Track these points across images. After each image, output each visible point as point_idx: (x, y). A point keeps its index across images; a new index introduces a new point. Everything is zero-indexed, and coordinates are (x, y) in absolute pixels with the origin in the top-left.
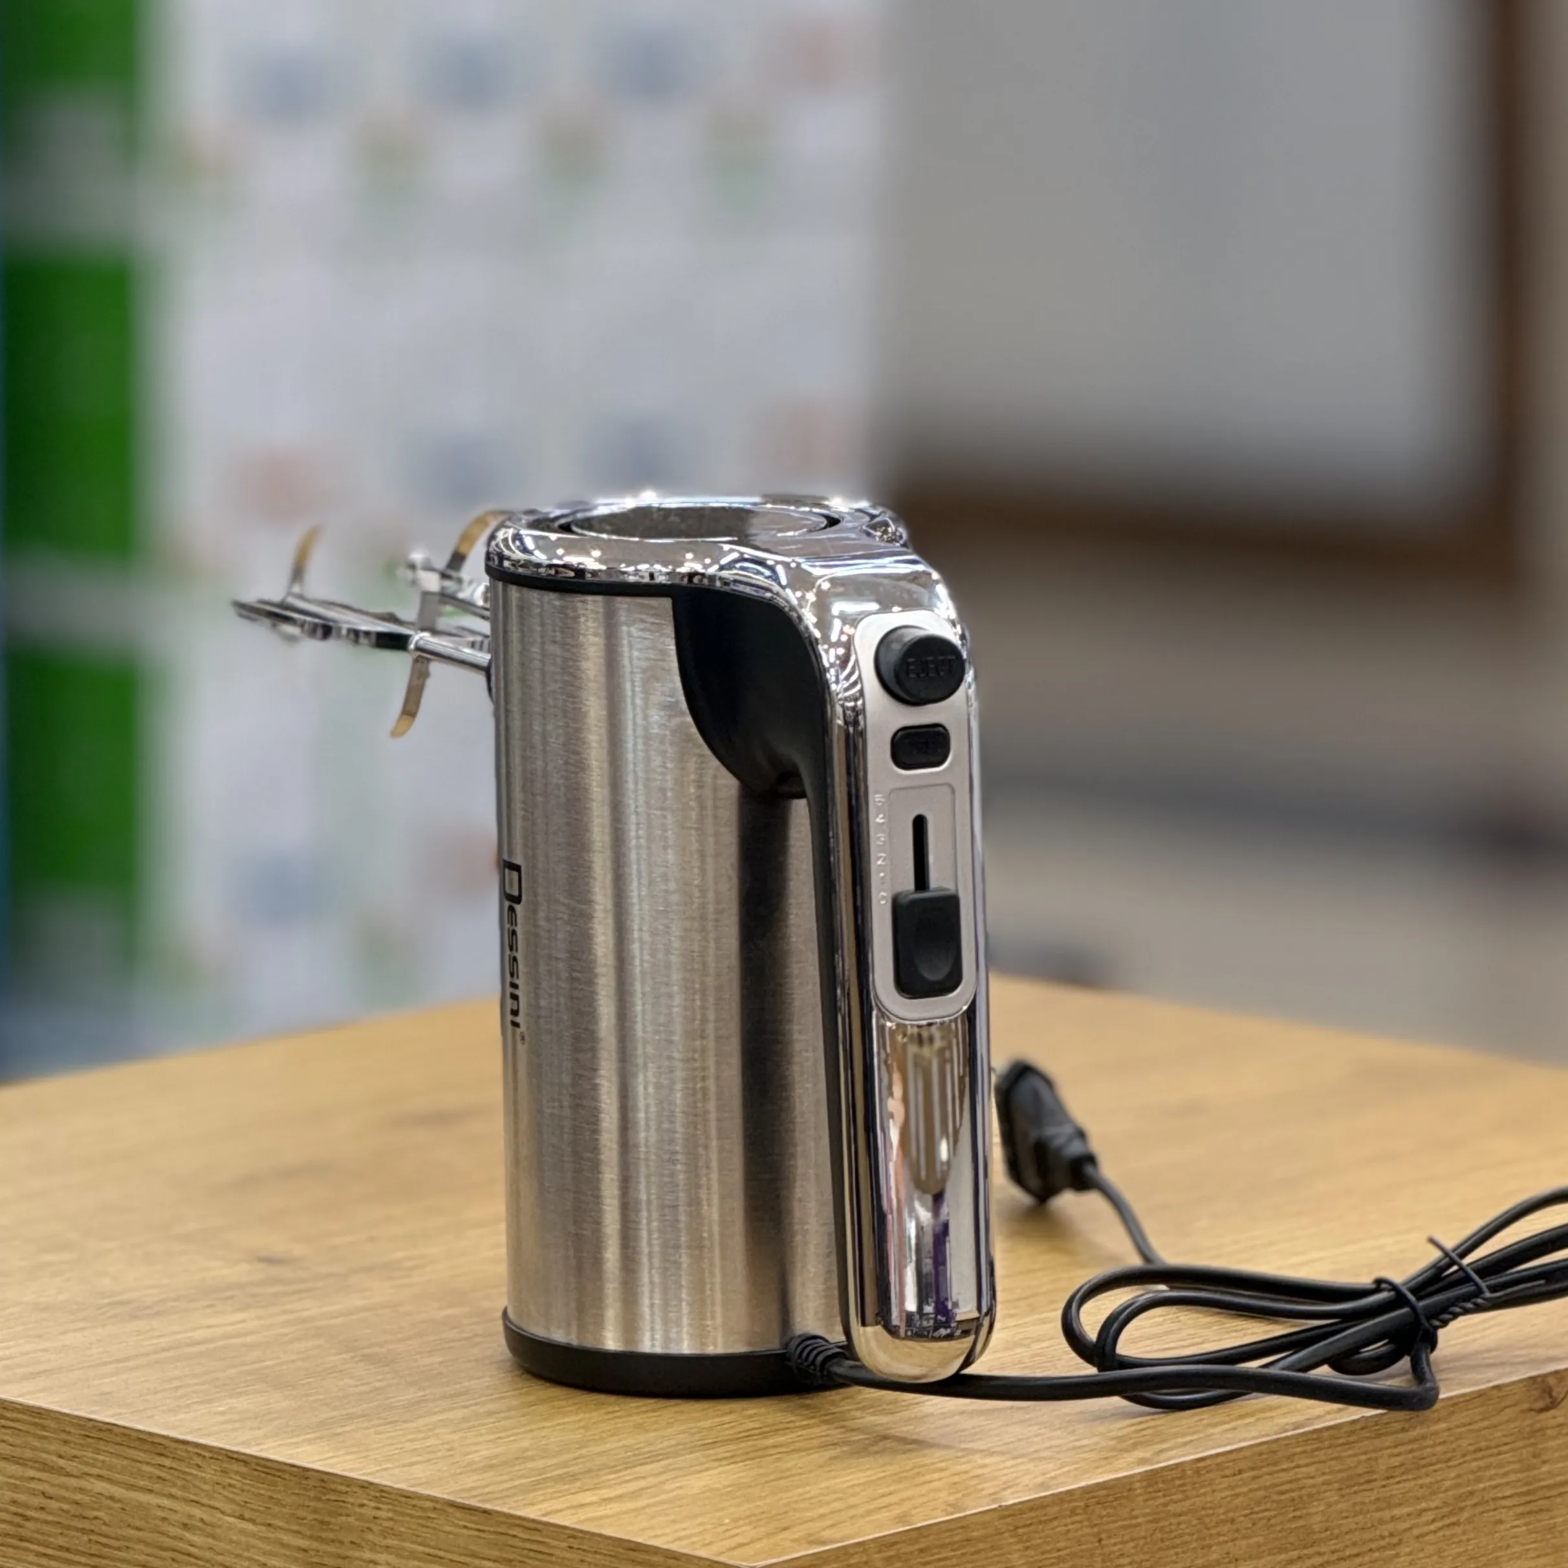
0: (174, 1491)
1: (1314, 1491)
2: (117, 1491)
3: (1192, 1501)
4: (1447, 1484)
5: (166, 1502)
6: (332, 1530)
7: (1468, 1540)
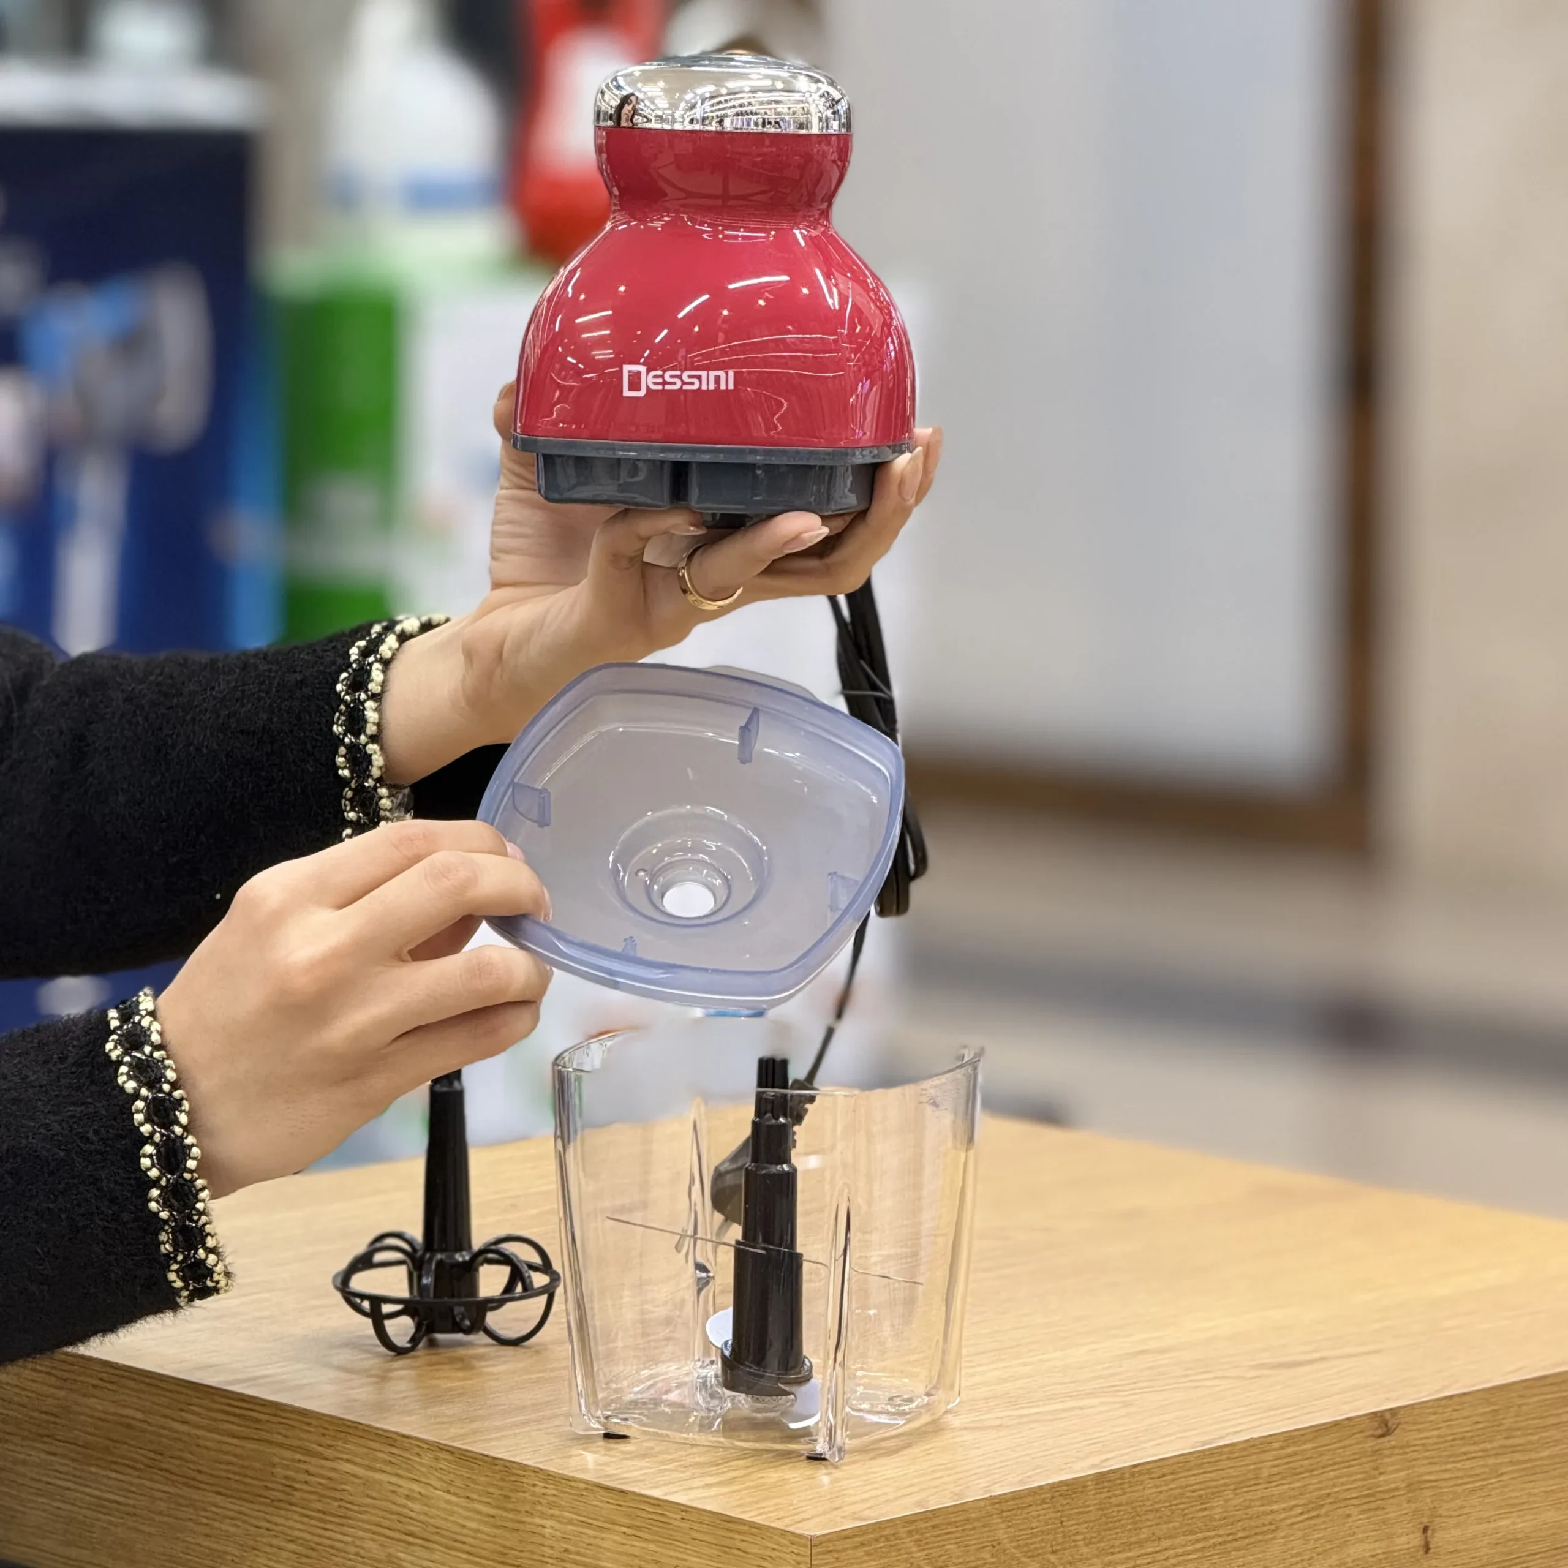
0: (400, 1472)
4: (1311, 1487)
5: (394, 1480)
6: (513, 1502)
7: (1326, 1529)
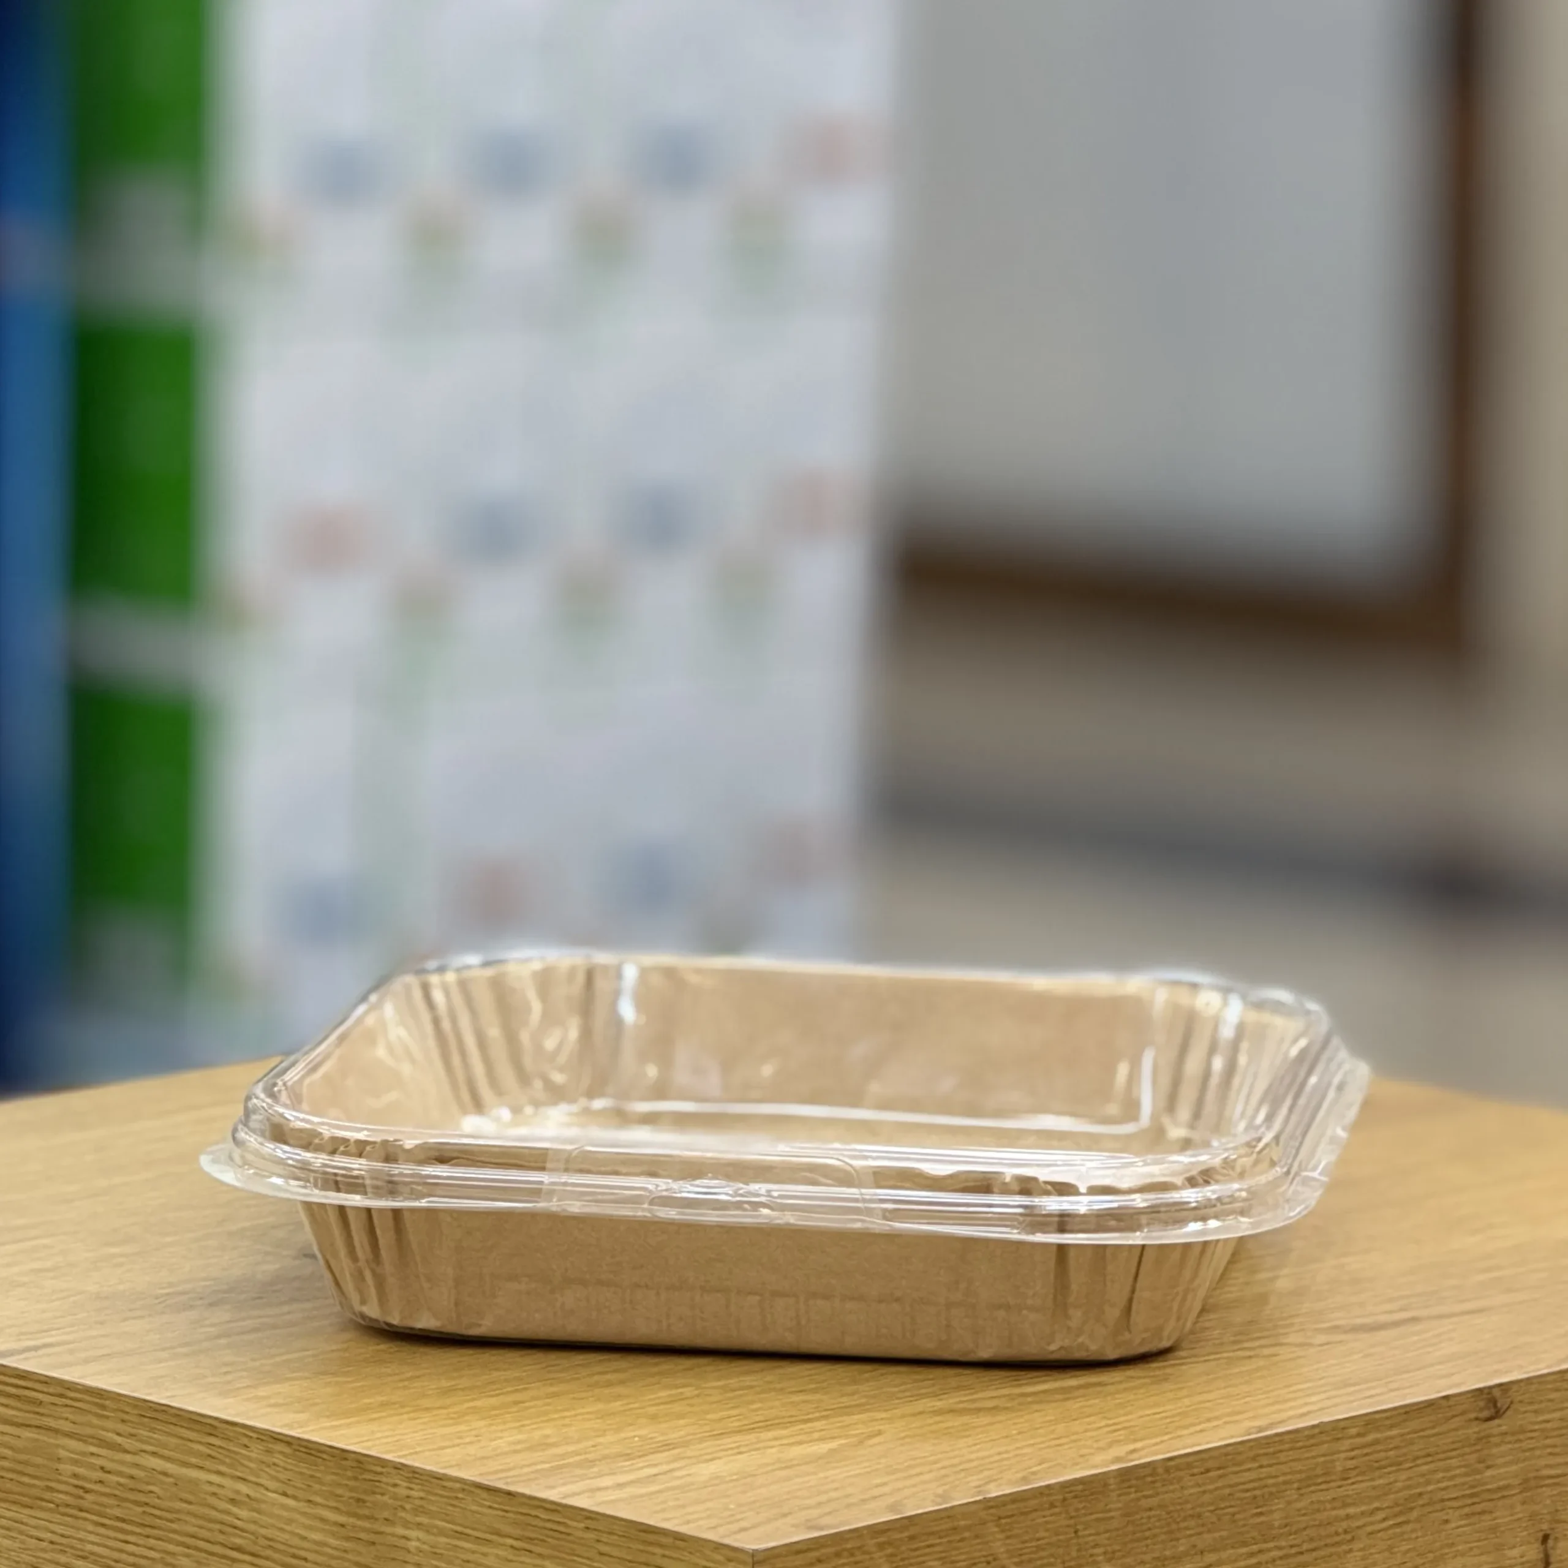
0: (223, 1468)
1: (1274, 1490)
2: (169, 1467)
3: (1161, 1497)
4: (1399, 1485)
5: (214, 1478)
6: (368, 1507)
7: (1417, 1538)
